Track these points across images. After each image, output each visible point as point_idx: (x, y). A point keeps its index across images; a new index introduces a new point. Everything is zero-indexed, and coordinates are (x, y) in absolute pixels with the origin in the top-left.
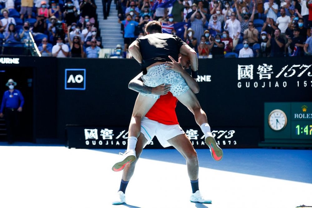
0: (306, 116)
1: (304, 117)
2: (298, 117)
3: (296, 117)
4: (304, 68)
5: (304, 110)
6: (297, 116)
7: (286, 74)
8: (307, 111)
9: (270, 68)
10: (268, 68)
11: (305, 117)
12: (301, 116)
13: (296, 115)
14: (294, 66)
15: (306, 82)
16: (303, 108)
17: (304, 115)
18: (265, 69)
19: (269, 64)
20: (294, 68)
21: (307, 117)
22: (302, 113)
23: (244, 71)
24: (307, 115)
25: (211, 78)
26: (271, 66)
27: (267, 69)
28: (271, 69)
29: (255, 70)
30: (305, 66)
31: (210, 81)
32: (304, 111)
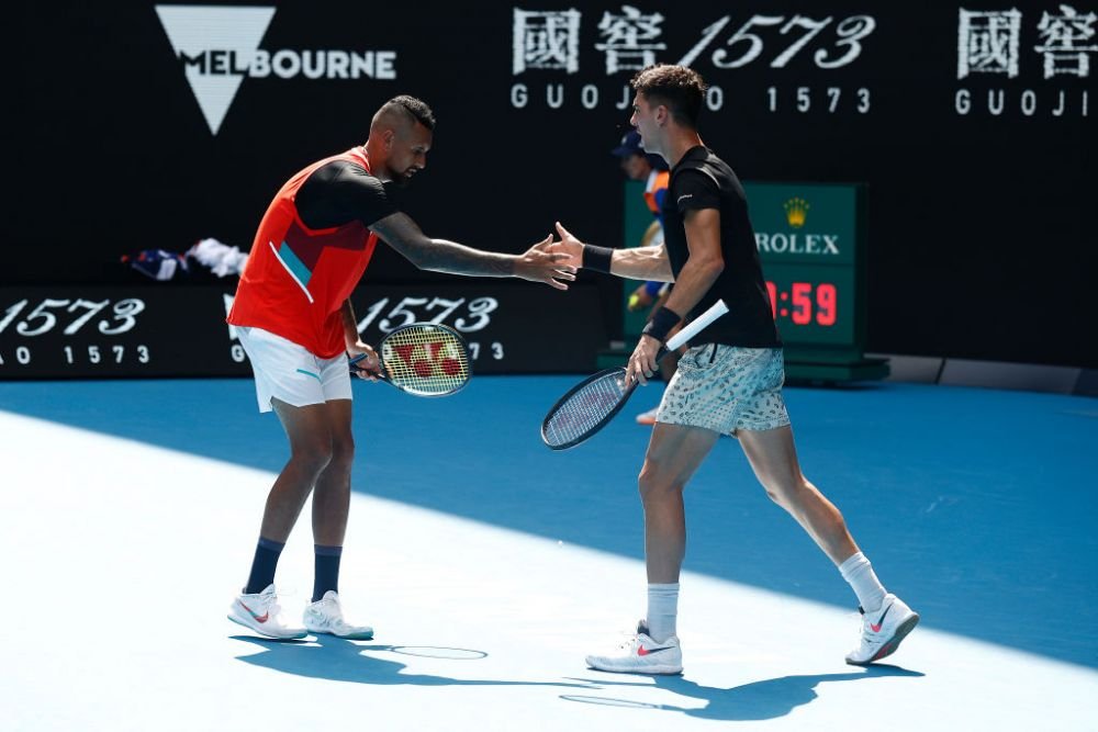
0: (801, 242)
1: (793, 249)
2: (767, 248)
3: (762, 246)
4: (799, 32)
5: (796, 219)
6: (765, 242)
7: (720, 54)
8: (806, 221)
9: (652, 25)
10: (644, 26)
11: (797, 247)
12: (779, 242)
13: (762, 238)
14: (759, 20)
15: (806, 90)
16: (789, 209)
17: (793, 238)
18: (633, 30)
19: (647, 10)
20: (755, 30)
21: (805, 248)
22: (788, 229)
23: (542, 35)
24: (809, 238)
25: (396, 65)
26: (657, 18)
27: (641, 31)
28: (657, 32)
29: (590, 35)
30: (806, 23)
31: (391, 75)
32: (797, 225)
